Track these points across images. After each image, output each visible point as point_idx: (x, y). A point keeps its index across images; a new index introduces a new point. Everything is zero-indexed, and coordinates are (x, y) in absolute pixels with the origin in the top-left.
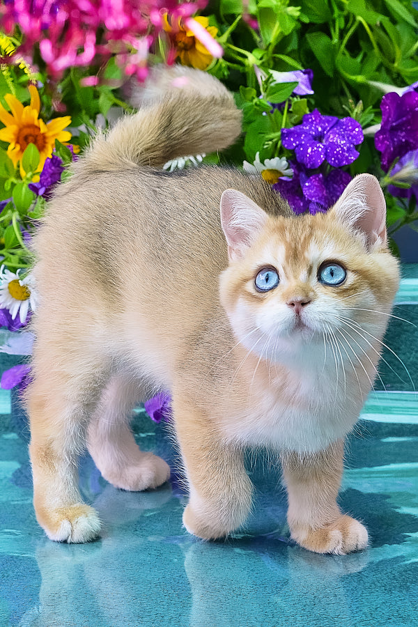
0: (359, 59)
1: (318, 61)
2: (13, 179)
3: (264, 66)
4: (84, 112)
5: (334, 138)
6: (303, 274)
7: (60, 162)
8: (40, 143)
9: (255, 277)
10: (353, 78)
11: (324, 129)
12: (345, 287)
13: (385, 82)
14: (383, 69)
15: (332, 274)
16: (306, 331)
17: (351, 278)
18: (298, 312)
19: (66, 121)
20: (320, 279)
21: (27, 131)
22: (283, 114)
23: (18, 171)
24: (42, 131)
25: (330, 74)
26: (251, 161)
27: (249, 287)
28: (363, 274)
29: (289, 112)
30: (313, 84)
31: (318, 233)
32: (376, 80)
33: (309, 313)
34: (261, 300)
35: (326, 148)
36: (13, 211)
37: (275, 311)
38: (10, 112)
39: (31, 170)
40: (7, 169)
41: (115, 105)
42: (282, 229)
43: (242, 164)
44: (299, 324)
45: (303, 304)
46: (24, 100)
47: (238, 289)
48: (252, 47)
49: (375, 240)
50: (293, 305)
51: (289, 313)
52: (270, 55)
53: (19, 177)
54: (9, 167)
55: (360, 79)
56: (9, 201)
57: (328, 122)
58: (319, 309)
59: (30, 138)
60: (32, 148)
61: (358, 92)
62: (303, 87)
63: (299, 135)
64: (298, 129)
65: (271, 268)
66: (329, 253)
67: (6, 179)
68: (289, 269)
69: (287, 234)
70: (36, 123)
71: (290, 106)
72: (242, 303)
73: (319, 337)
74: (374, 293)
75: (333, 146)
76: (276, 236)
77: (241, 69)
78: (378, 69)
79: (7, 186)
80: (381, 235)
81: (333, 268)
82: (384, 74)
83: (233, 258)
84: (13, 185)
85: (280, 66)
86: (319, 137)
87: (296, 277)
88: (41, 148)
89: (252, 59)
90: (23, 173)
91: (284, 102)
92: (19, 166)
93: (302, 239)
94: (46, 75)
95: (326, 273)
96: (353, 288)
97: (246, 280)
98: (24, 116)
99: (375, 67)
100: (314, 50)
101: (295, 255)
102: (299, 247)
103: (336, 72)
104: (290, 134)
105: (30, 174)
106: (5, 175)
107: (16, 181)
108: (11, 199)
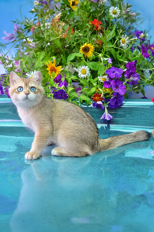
0: (121, 56)
1: (113, 56)
3: (103, 57)
4: (64, 65)
5: (117, 72)
6: (28, 89)
7: (61, 76)
8: (55, 71)
10: (120, 60)
11: (115, 70)
12: (36, 92)
13: (126, 61)
14: (126, 58)
16: (28, 100)
17: (37, 90)
18: (27, 96)
19: (61, 67)
20: (31, 90)
21: (52, 69)
22: (106, 67)
24: (56, 69)
25: (115, 59)
26: (100, 76)
27: (17, 91)
28: (39, 90)
29: (107, 66)
30: (112, 61)
31: (31, 81)
32: (125, 60)
33: (29, 96)
34: (19, 93)
35: (115, 74)
36: (49, 85)
37: (22, 95)
38: (49, 64)
41: (71, 64)
42: (23, 80)
43: (98, 77)
44: (27, 98)
45: (28, 94)
46: (52, 62)
47: (14, 91)
48: (100, 52)
50: (26, 94)
51: (25, 96)
52: (104, 54)
53: (51, 78)
54: (49, 76)
55: (121, 60)
56: (48, 83)
57: (116, 69)
58: (31, 95)
59: (53, 70)
60: (54, 72)
61: (121, 63)
62: (110, 62)
63: (110, 71)
64: (109, 70)
65: (21, 87)
68: (25, 87)
70: (55, 67)
71: (108, 65)
73: (30, 101)
75: (117, 74)
76: (22, 81)
77: (98, 57)
78: (125, 58)
79: (48, 80)
80: (41, 83)
81: (33, 88)
82: (126, 59)
83: (11, 85)
84: (50, 80)
85: (105, 57)
86: (114, 72)
87: (27, 89)
88: (56, 72)
89: (100, 55)
90: (52, 77)
91: (106, 64)
94: (56, 57)
97: (16, 89)
98: (52, 65)
99: (124, 58)
100: (112, 54)
103: (117, 58)
104: (108, 71)
105: (53, 78)
106: (48, 78)
107: (50, 79)
108: (49, 83)
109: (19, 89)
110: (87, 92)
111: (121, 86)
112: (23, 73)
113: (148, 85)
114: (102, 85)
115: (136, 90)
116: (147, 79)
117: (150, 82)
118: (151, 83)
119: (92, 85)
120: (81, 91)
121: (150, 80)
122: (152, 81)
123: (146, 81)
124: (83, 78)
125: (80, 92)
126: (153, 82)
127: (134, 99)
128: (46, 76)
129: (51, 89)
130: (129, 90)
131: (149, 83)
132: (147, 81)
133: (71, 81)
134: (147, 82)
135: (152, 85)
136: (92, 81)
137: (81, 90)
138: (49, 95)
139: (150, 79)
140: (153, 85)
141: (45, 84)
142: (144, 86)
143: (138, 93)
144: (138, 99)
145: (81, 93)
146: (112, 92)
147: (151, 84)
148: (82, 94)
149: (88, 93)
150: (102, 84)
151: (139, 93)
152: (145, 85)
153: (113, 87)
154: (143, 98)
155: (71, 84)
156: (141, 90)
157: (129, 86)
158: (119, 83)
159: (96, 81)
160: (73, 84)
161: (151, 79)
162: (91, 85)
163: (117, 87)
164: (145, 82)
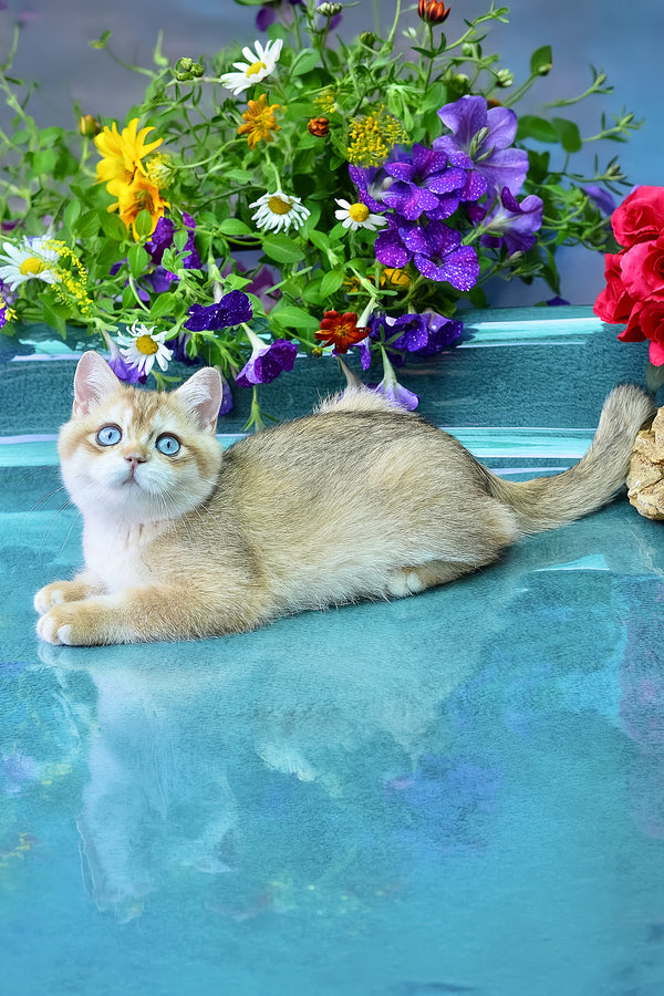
2: (126, 242)
6: (144, 437)
7: (171, 224)
9: (99, 432)
12: (177, 458)
15: (168, 445)
16: (135, 487)
17: (184, 452)
18: (133, 468)
20: (157, 446)
23: (132, 234)
27: (92, 439)
28: (194, 451)
31: (163, 408)
33: (143, 472)
34: (101, 452)
36: (128, 272)
37: (113, 462)
39: (145, 233)
40: (121, 233)
44: (130, 479)
45: (140, 462)
47: (80, 439)
49: (206, 426)
50: (131, 460)
53: (132, 239)
54: (123, 231)
56: (123, 263)
65: (116, 427)
66: (169, 427)
67: (120, 242)
68: (133, 430)
69: (136, 400)
72: (82, 452)
74: (200, 469)
76: (125, 401)
79: (122, 249)
80: (213, 423)
81: (171, 441)
83: (77, 412)
84: (127, 247)
87: (137, 438)
90: (136, 235)
92: (131, 229)
93: (149, 408)
95: (164, 442)
96: (184, 461)
97: (89, 433)
101: (140, 419)
102: (146, 415)
105: (143, 237)
106: (119, 239)
107: (129, 244)
108: (126, 260)
109: (104, 435)
110: (301, 291)
111: (456, 249)
112: (6, 222)
113: (572, 245)
114: (368, 257)
115: (519, 270)
116: (568, 218)
117: (581, 230)
118: (587, 232)
119: (321, 259)
120: (276, 287)
121: (579, 222)
122: (589, 224)
123: (565, 227)
124: (276, 232)
125: (268, 295)
126: (594, 228)
127: (515, 310)
128: (112, 234)
129: (137, 289)
130: (488, 270)
131: (576, 235)
132: (569, 223)
133: (227, 246)
134: (568, 230)
135: (589, 245)
136: (321, 241)
137: (273, 285)
138: (134, 316)
139: (579, 217)
140: (594, 244)
141: (109, 268)
142: (553, 248)
143: (529, 280)
144: (532, 309)
145: (277, 296)
146: (419, 279)
147: (587, 240)
148: (281, 301)
149: (309, 295)
150: (367, 252)
151: (536, 279)
152: (557, 244)
153: (418, 258)
154: (551, 303)
155: (227, 258)
156: (542, 266)
157: (487, 255)
158: (445, 240)
159: (341, 239)
160: (234, 261)
161: (584, 217)
162: (318, 257)
163: (436, 256)
164: (557, 231)
